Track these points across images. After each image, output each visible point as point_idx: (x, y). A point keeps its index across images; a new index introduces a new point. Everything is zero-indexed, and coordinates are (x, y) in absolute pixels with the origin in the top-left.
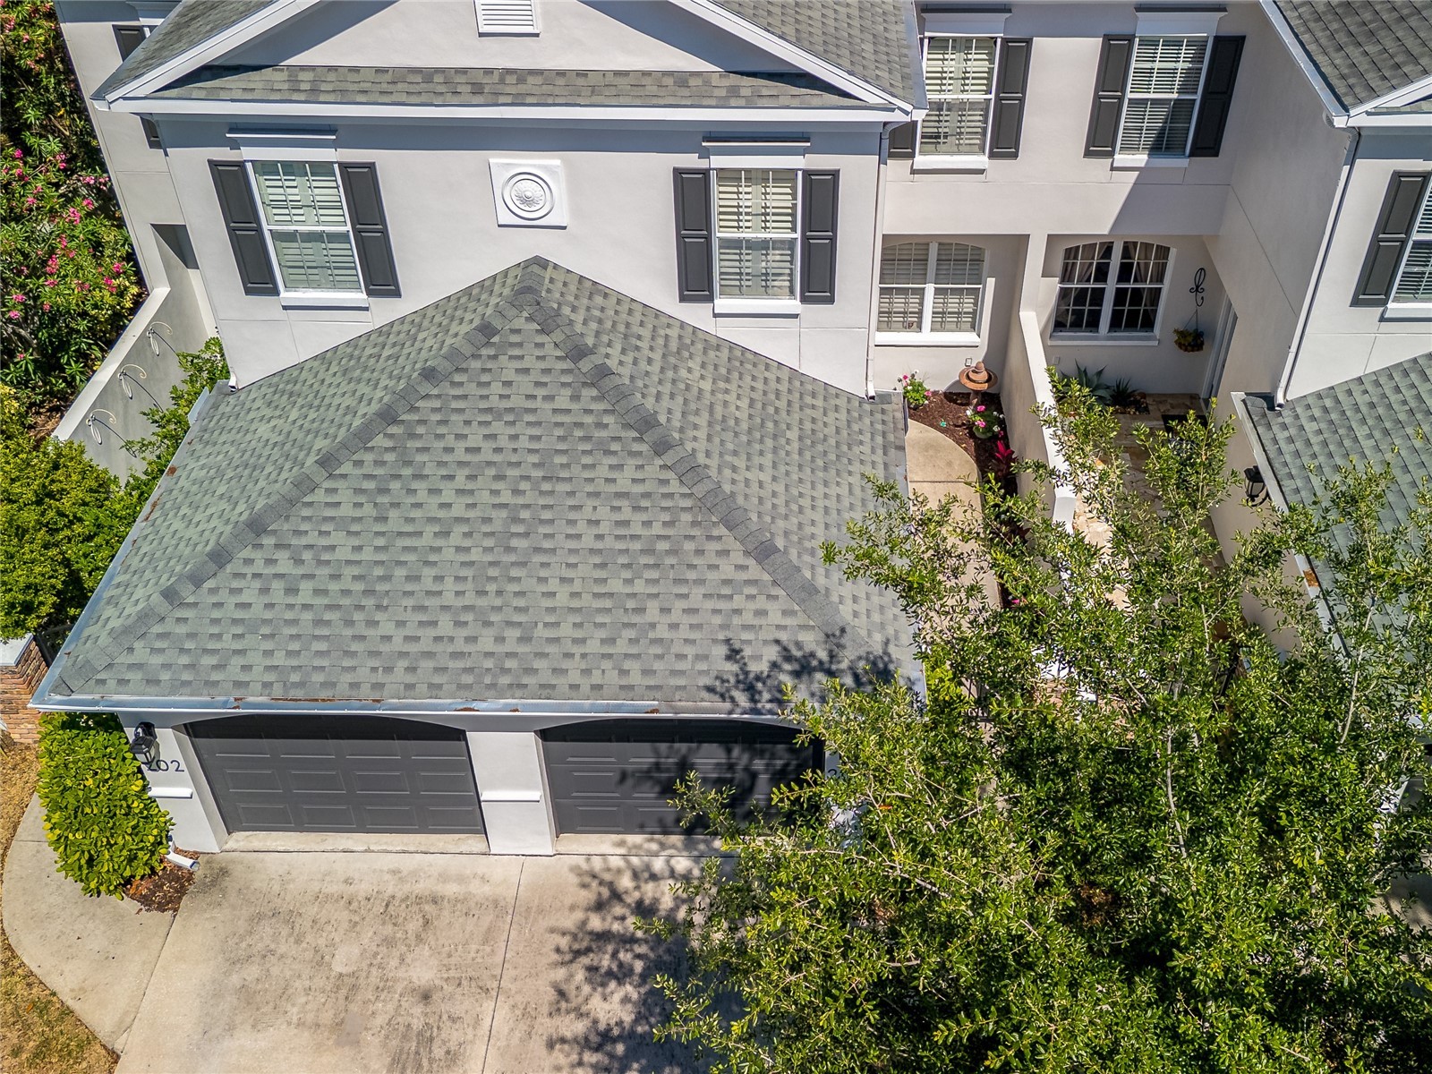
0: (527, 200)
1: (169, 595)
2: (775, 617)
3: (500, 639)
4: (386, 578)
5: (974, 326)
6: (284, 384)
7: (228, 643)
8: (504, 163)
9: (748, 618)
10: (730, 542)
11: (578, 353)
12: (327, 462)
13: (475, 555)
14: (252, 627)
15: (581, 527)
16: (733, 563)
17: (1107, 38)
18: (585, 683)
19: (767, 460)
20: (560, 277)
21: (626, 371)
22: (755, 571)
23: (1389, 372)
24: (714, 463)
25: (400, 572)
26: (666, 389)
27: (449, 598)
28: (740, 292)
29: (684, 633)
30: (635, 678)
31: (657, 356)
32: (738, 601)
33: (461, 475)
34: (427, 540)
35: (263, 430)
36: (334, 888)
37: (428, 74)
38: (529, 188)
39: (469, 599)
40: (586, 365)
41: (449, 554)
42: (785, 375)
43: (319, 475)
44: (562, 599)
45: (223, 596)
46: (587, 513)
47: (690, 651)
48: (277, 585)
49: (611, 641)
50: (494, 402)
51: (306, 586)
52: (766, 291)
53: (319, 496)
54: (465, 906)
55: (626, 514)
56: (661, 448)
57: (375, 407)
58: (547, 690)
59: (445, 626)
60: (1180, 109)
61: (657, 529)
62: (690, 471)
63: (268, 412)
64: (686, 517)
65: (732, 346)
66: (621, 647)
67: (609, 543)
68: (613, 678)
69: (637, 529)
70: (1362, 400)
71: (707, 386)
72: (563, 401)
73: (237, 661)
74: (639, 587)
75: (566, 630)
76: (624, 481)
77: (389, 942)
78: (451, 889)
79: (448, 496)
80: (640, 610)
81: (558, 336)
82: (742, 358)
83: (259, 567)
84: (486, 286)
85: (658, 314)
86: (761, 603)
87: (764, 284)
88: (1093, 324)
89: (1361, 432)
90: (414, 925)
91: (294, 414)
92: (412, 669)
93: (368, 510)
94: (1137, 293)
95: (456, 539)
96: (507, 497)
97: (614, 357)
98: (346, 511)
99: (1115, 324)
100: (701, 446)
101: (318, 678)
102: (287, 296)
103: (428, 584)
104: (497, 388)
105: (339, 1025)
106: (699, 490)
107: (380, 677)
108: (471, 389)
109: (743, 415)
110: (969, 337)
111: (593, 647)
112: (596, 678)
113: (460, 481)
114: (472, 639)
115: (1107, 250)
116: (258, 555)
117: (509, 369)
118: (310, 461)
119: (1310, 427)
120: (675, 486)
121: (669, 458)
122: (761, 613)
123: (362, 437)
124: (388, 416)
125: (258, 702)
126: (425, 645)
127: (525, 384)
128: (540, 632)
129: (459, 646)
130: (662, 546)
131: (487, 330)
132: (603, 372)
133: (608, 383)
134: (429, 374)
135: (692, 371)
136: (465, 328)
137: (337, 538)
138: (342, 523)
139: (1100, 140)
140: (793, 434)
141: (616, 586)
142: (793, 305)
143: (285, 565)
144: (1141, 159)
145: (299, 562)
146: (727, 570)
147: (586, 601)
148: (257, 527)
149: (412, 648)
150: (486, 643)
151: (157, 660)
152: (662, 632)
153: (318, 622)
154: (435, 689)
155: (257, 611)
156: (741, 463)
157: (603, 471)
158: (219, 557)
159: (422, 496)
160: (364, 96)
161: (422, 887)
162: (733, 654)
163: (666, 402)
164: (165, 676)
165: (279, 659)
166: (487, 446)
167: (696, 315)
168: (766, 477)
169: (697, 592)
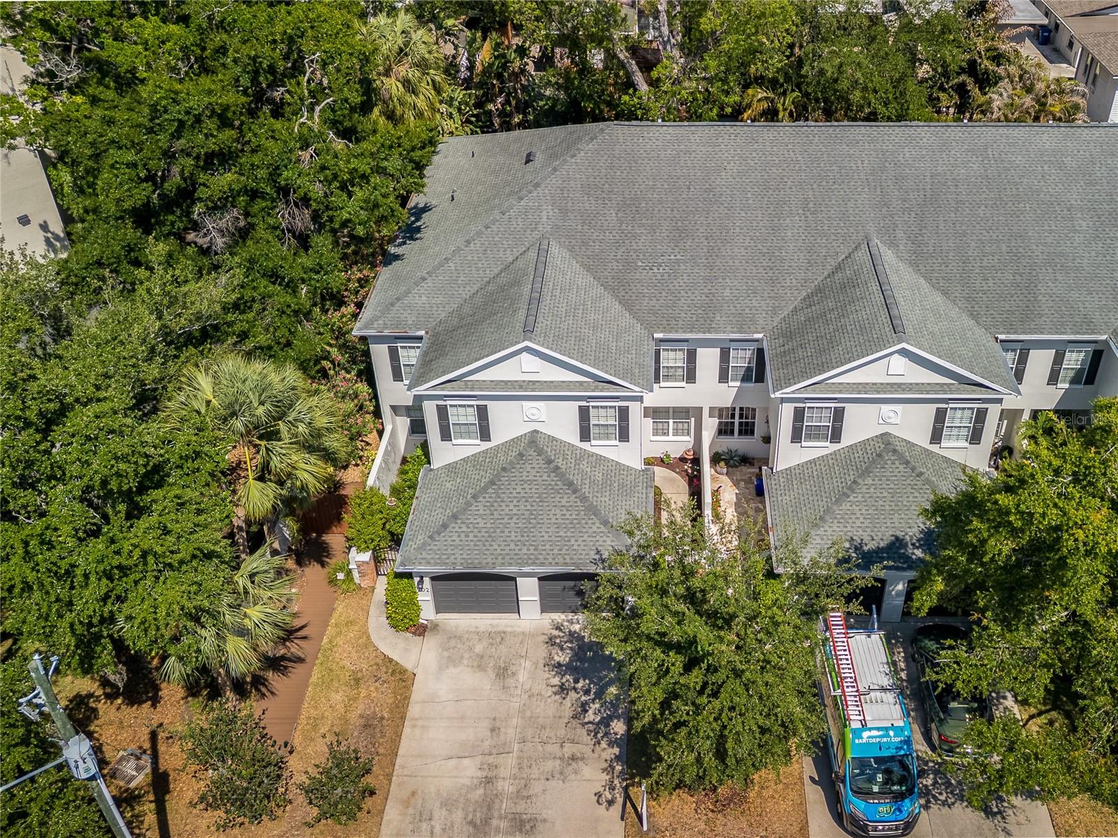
0: (533, 414)
1: (430, 537)
2: (609, 542)
3: (529, 550)
4: (495, 532)
5: (688, 434)
6: (451, 468)
7: (449, 551)
8: (527, 404)
9: (601, 543)
10: (595, 520)
11: (549, 462)
12: (475, 497)
13: (520, 525)
14: (456, 547)
15: (551, 516)
16: (597, 526)
17: (722, 349)
18: (553, 562)
19: (607, 494)
20: (543, 436)
21: (564, 467)
22: (603, 528)
23: (806, 463)
24: (591, 496)
25: (498, 530)
26: (576, 472)
27: (513, 538)
28: (600, 439)
29: (582, 547)
30: (568, 561)
31: (573, 461)
32: (598, 538)
33: (515, 500)
34: (506, 520)
35: (448, 485)
36: (473, 630)
37: (506, 382)
38: (534, 411)
39: (519, 538)
40: (552, 466)
41: (512, 524)
42: (614, 464)
43: (472, 501)
44: (546, 538)
45: (447, 538)
46: (553, 512)
47: (584, 553)
48: (463, 535)
49: (561, 550)
50: (524, 478)
51: (471, 535)
52: (608, 438)
53: (473, 508)
54: (514, 634)
55: (565, 512)
56: (575, 492)
57: (487, 480)
58: (542, 564)
59: (512, 546)
60: (749, 369)
61: (574, 516)
62: (584, 499)
63: (448, 479)
64: (582, 513)
65: (597, 455)
66: (564, 552)
67: (560, 521)
68: (561, 561)
69: (568, 517)
70: (797, 471)
71: (589, 470)
72: (545, 477)
73: (453, 557)
74: (569, 534)
75: (547, 547)
76: (564, 502)
77: (492, 644)
78: (509, 629)
79: (511, 507)
80: (569, 541)
81: (543, 457)
82: (600, 459)
83: (457, 529)
84: (519, 438)
85: (573, 446)
86: (605, 538)
87: (607, 437)
88: (732, 433)
89: (795, 483)
90: (499, 640)
91: (458, 480)
92: (503, 559)
93: (488, 512)
94: (747, 423)
95: (514, 520)
96: (529, 507)
97: (560, 462)
98: (481, 512)
99: (740, 433)
100: (587, 490)
101: (476, 561)
102: (454, 442)
103: (507, 534)
104: (525, 473)
105: (479, 666)
106: (586, 505)
107: (494, 561)
108: (517, 474)
109: (600, 479)
110: (687, 438)
111: (556, 551)
112: (557, 561)
113: (515, 503)
114: (520, 550)
115: (734, 409)
116: (456, 526)
117: (528, 467)
118: (469, 497)
119: (782, 480)
120: (579, 503)
121: (577, 495)
122: (605, 541)
123: (485, 489)
124: (492, 483)
125: (459, 569)
126: (507, 552)
127: (533, 472)
128: (540, 547)
129: (517, 552)
130: (575, 521)
131: (521, 455)
132: (557, 468)
133: (559, 471)
134: (504, 469)
135: (584, 466)
136: (514, 454)
137: (479, 520)
138: (480, 516)
139: (723, 377)
140: (616, 485)
141: (562, 534)
142: (617, 442)
143: (464, 529)
144: (738, 384)
145: (468, 527)
146: (595, 529)
147: (553, 538)
148: (455, 517)
149: (503, 552)
150: (525, 551)
151: (430, 557)
152: (575, 547)
153: (475, 545)
154: (510, 564)
155: (457, 542)
156: (599, 495)
157: (557, 499)
158: (445, 526)
159: (504, 507)
160: (487, 389)
161: (500, 629)
162: (598, 552)
163: (576, 477)
164: (432, 561)
165: (465, 556)
166: (522, 492)
167: (585, 446)
168: (607, 500)
169: (586, 535)
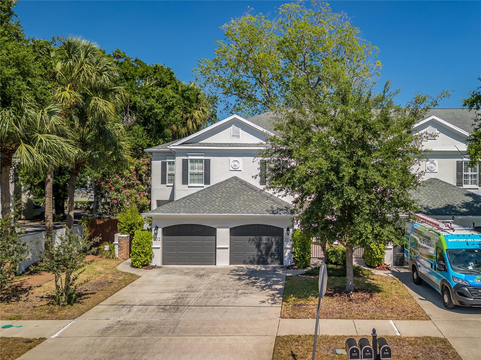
0: (235, 165)
3: (226, 208)
4: (206, 202)
7: (177, 208)
8: (232, 159)
13: (222, 200)
25: (209, 202)
29: (259, 207)
32: (269, 204)
34: (214, 199)
36: (184, 268)
37: (222, 144)
38: (236, 163)
45: (177, 204)
46: (242, 197)
53: (195, 195)
55: (249, 197)
59: (216, 207)
64: (260, 197)
72: (239, 186)
73: (179, 210)
75: (237, 207)
76: (249, 194)
78: (208, 268)
80: (251, 205)
81: (239, 180)
95: (219, 199)
96: (228, 195)
98: (200, 196)
102: (190, 185)
104: (228, 185)
105: (185, 274)
108: (223, 185)
111: (242, 209)
113: (220, 194)
114: (221, 208)
117: (230, 183)
120: (258, 194)
127: (233, 185)
128: (233, 207)
129: (218, 209)
130: (255, 200)
137: (198, 199)
141: (247, 203)
146: (267, 202)
147: (242, 205)
149: (210, 209)
152: (254, 207)
154: (214, 213)
157: (246, 193)
159: (213, 195)
160: (211, 146)
166: (225, 190)
